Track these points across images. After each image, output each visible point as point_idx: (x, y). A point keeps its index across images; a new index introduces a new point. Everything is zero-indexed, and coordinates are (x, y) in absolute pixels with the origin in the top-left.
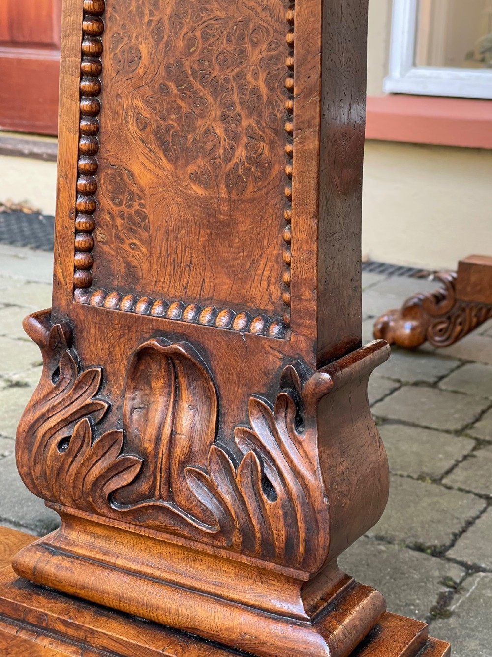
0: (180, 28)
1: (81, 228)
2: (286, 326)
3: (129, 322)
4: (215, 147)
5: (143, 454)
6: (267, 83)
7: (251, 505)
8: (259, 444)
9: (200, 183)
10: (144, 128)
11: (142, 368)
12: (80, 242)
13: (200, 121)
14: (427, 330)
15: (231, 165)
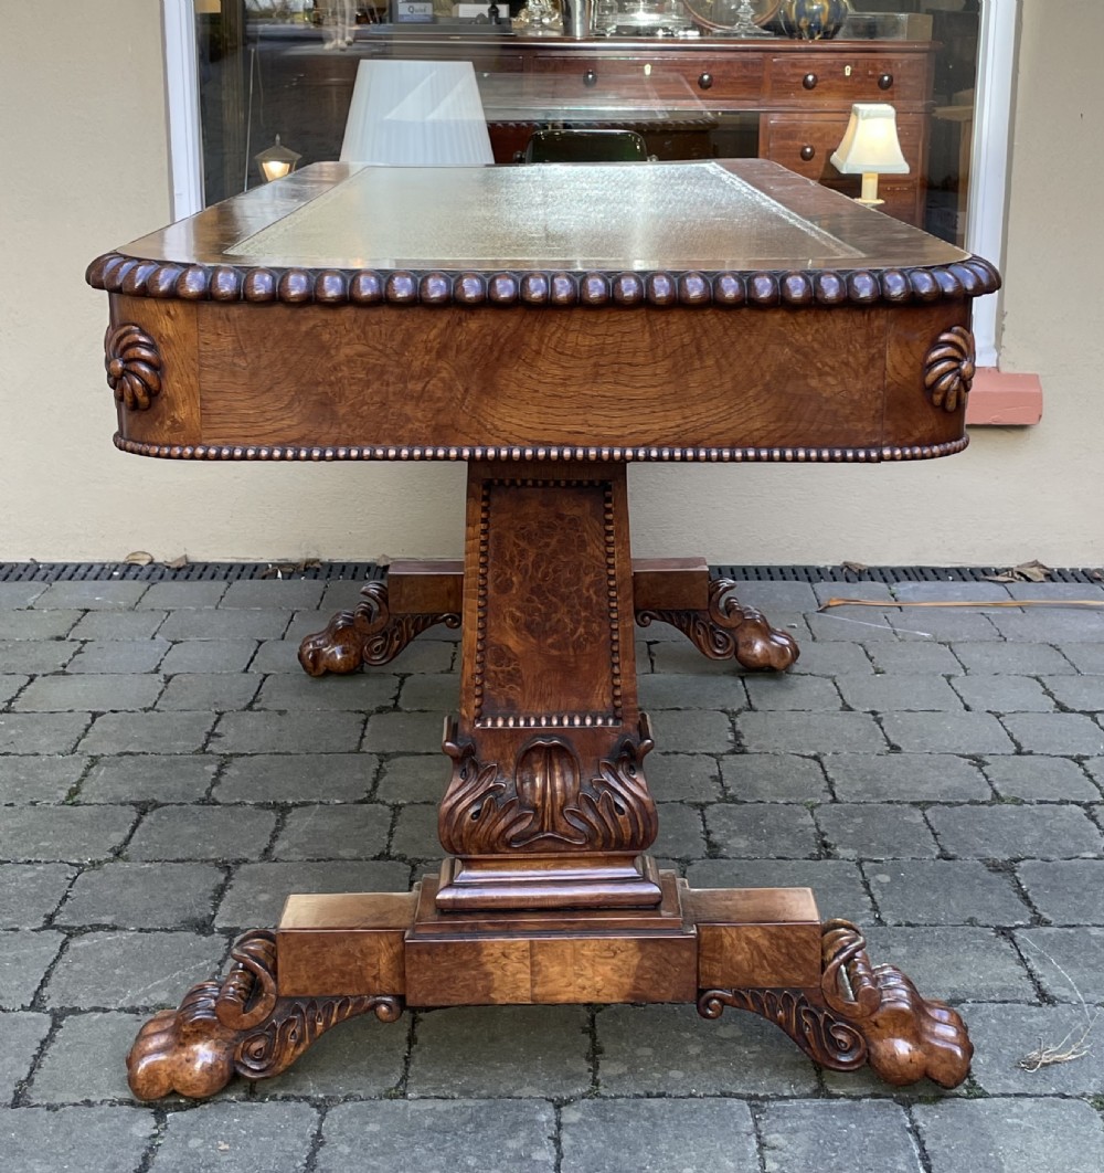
0: (539, 568)
1: (478, 684)
2: (617, 719)
3: (516, 733)
4: (565, 628)
5: (535, 808)
6: (595, 593)
7: (609, 821)
8: (608, 786)
9: (555, 649)
10: (517, 622)
11: (526, 758)
12: (478, 692)
13: (554, 615)
14: (362, 649)
15: (575, 637)
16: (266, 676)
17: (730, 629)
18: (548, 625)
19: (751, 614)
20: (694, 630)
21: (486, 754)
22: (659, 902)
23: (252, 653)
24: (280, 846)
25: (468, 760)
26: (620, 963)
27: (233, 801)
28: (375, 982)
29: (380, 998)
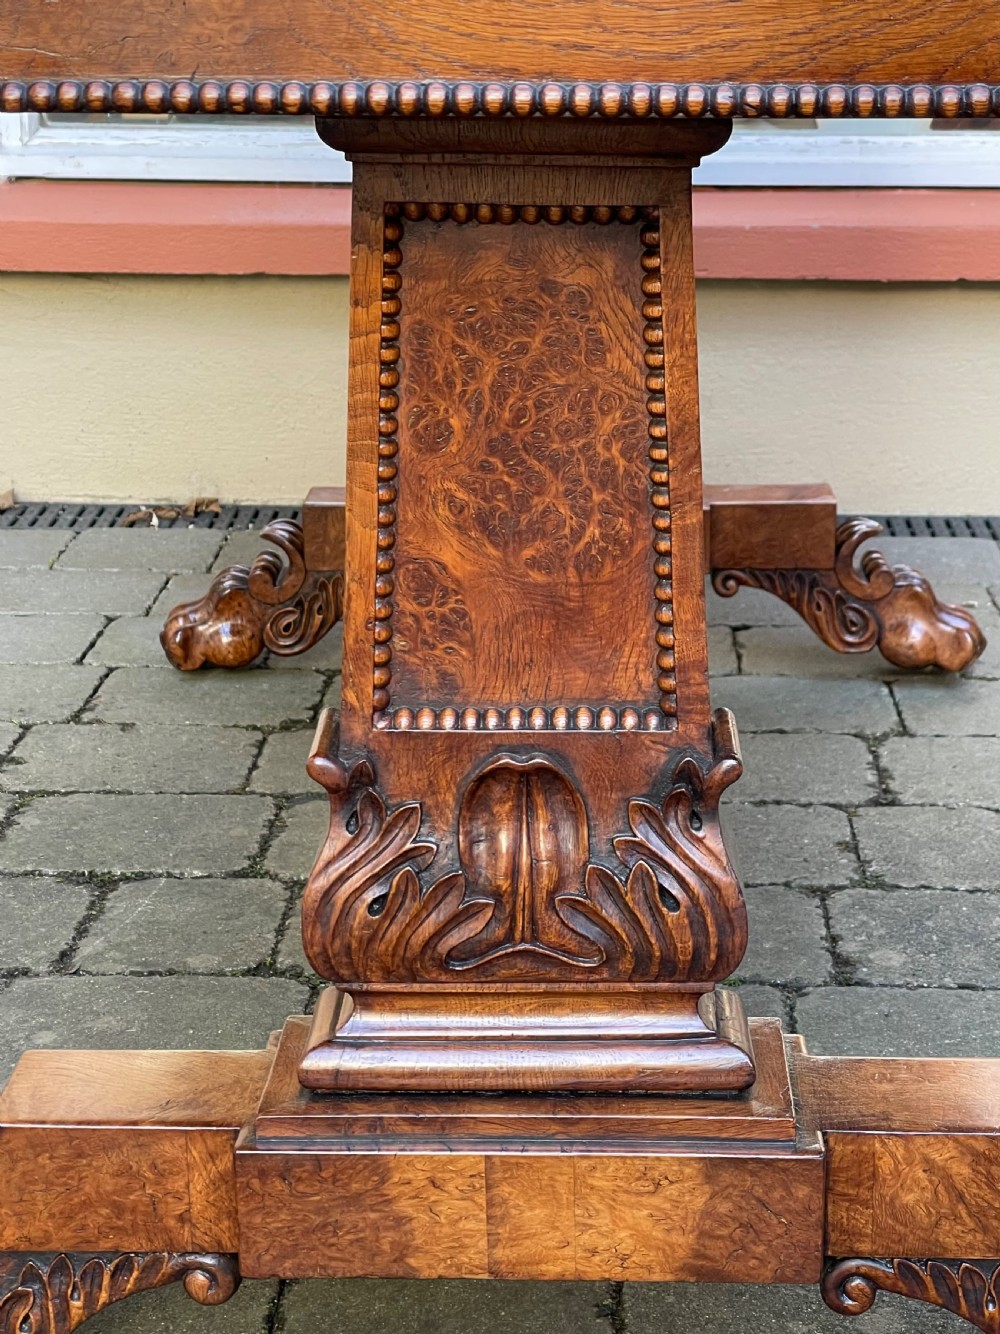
0: (506, 399)
1: (381, 639)
2: (666, 716)
3: (457, 744)
4: (560, 527)
5: (497, 894)
6: (623, 453)
7: (647, 922)
8: (646, 852)
9: (540, 569)
10: (460, 512)
11: (480, 793)
12: (379, 655)
13: (536, 500)
14: (262, 630)
15: (581, 545)
16: (111, 670)
17: (870, 602)
18: (524, 518)
19: (905, 577)
20: (810, 602)
21: (399, 783)
22: (749, 1085)
23: (94, 635)
24: (88, 947)
25: (359, 796)
26: (667, 1206)
27: (22, 869)
28: (182, 1227)
29: (193, 1257)
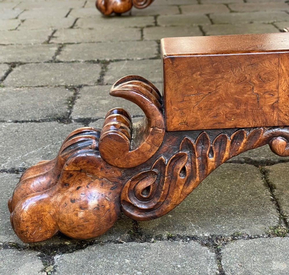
16: (78, 18)
28: (273, 111)
29: (276, 130)
